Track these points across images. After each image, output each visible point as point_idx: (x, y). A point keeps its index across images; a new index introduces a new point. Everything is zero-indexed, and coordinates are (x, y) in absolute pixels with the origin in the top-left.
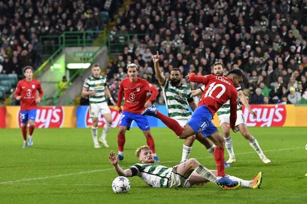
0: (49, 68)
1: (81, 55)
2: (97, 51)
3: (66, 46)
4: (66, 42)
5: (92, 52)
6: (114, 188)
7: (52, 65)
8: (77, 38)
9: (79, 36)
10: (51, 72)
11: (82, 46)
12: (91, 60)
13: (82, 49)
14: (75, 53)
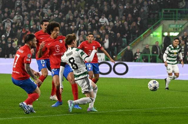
0: (150, 34)
1: (174, 26)
2: (185, 24)
3: (163, 20)
4: (163, 16)
5: (182, 25)
6: (149, 87)
7: (152, 33)
8: (172, 14)
9: (174, 13)
10: (151, 38)
11: (175, 20)
12: (180, 30)
13: (175, 22)
14: (170, 25)
